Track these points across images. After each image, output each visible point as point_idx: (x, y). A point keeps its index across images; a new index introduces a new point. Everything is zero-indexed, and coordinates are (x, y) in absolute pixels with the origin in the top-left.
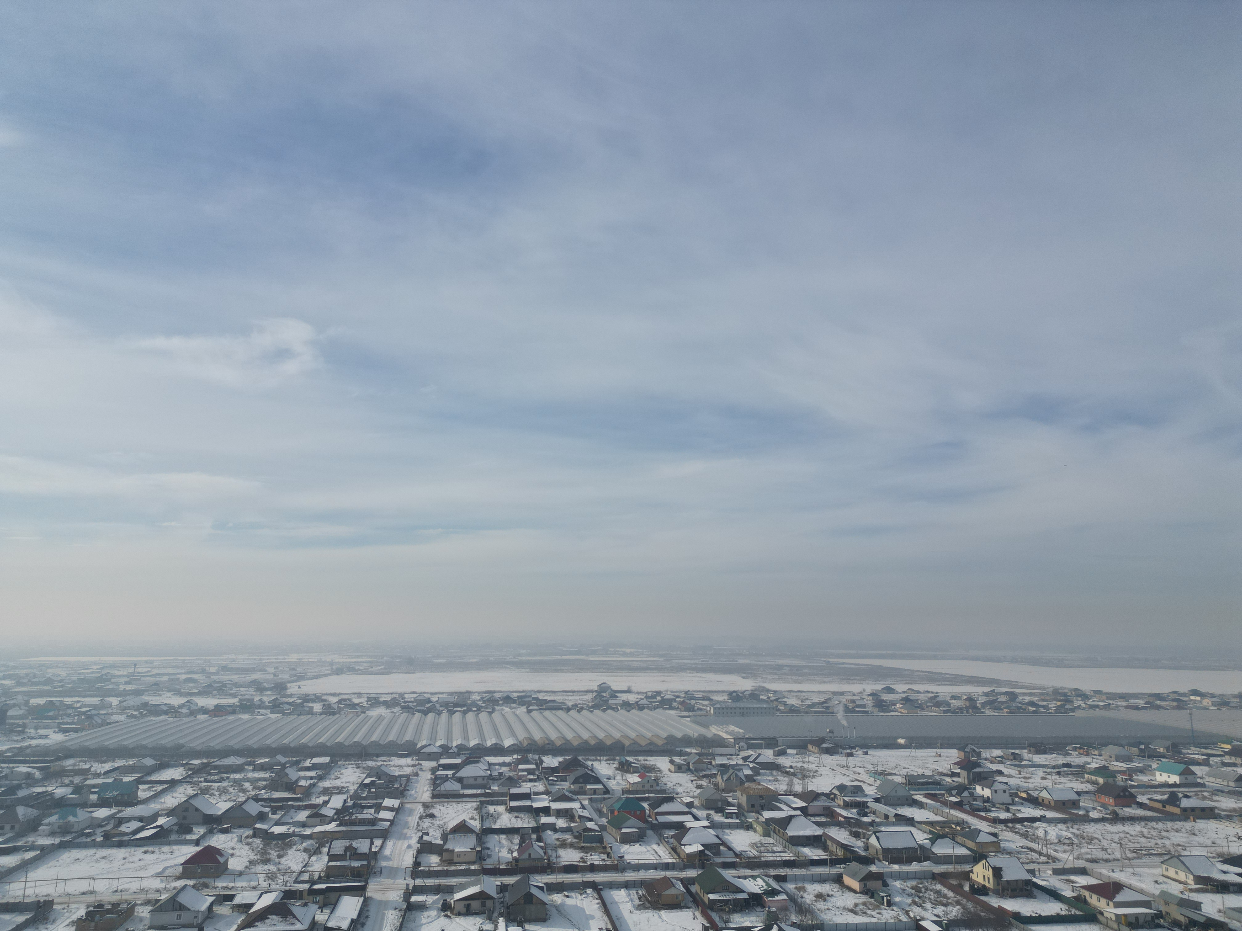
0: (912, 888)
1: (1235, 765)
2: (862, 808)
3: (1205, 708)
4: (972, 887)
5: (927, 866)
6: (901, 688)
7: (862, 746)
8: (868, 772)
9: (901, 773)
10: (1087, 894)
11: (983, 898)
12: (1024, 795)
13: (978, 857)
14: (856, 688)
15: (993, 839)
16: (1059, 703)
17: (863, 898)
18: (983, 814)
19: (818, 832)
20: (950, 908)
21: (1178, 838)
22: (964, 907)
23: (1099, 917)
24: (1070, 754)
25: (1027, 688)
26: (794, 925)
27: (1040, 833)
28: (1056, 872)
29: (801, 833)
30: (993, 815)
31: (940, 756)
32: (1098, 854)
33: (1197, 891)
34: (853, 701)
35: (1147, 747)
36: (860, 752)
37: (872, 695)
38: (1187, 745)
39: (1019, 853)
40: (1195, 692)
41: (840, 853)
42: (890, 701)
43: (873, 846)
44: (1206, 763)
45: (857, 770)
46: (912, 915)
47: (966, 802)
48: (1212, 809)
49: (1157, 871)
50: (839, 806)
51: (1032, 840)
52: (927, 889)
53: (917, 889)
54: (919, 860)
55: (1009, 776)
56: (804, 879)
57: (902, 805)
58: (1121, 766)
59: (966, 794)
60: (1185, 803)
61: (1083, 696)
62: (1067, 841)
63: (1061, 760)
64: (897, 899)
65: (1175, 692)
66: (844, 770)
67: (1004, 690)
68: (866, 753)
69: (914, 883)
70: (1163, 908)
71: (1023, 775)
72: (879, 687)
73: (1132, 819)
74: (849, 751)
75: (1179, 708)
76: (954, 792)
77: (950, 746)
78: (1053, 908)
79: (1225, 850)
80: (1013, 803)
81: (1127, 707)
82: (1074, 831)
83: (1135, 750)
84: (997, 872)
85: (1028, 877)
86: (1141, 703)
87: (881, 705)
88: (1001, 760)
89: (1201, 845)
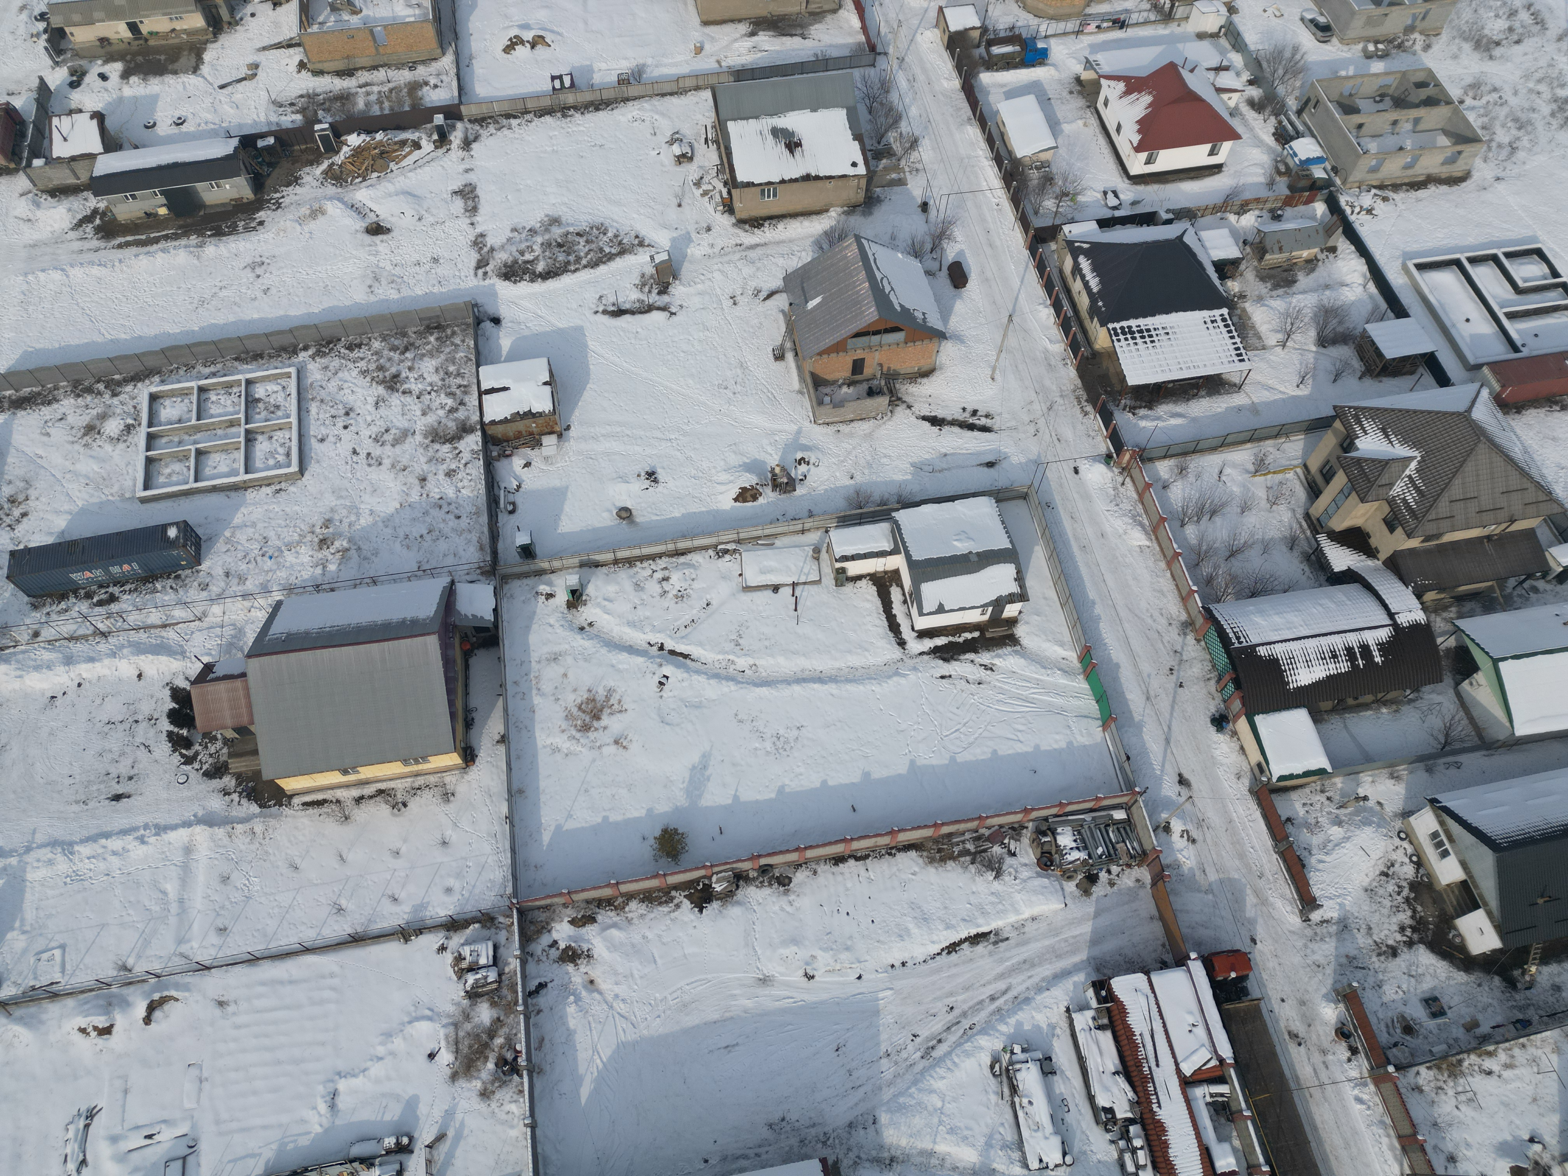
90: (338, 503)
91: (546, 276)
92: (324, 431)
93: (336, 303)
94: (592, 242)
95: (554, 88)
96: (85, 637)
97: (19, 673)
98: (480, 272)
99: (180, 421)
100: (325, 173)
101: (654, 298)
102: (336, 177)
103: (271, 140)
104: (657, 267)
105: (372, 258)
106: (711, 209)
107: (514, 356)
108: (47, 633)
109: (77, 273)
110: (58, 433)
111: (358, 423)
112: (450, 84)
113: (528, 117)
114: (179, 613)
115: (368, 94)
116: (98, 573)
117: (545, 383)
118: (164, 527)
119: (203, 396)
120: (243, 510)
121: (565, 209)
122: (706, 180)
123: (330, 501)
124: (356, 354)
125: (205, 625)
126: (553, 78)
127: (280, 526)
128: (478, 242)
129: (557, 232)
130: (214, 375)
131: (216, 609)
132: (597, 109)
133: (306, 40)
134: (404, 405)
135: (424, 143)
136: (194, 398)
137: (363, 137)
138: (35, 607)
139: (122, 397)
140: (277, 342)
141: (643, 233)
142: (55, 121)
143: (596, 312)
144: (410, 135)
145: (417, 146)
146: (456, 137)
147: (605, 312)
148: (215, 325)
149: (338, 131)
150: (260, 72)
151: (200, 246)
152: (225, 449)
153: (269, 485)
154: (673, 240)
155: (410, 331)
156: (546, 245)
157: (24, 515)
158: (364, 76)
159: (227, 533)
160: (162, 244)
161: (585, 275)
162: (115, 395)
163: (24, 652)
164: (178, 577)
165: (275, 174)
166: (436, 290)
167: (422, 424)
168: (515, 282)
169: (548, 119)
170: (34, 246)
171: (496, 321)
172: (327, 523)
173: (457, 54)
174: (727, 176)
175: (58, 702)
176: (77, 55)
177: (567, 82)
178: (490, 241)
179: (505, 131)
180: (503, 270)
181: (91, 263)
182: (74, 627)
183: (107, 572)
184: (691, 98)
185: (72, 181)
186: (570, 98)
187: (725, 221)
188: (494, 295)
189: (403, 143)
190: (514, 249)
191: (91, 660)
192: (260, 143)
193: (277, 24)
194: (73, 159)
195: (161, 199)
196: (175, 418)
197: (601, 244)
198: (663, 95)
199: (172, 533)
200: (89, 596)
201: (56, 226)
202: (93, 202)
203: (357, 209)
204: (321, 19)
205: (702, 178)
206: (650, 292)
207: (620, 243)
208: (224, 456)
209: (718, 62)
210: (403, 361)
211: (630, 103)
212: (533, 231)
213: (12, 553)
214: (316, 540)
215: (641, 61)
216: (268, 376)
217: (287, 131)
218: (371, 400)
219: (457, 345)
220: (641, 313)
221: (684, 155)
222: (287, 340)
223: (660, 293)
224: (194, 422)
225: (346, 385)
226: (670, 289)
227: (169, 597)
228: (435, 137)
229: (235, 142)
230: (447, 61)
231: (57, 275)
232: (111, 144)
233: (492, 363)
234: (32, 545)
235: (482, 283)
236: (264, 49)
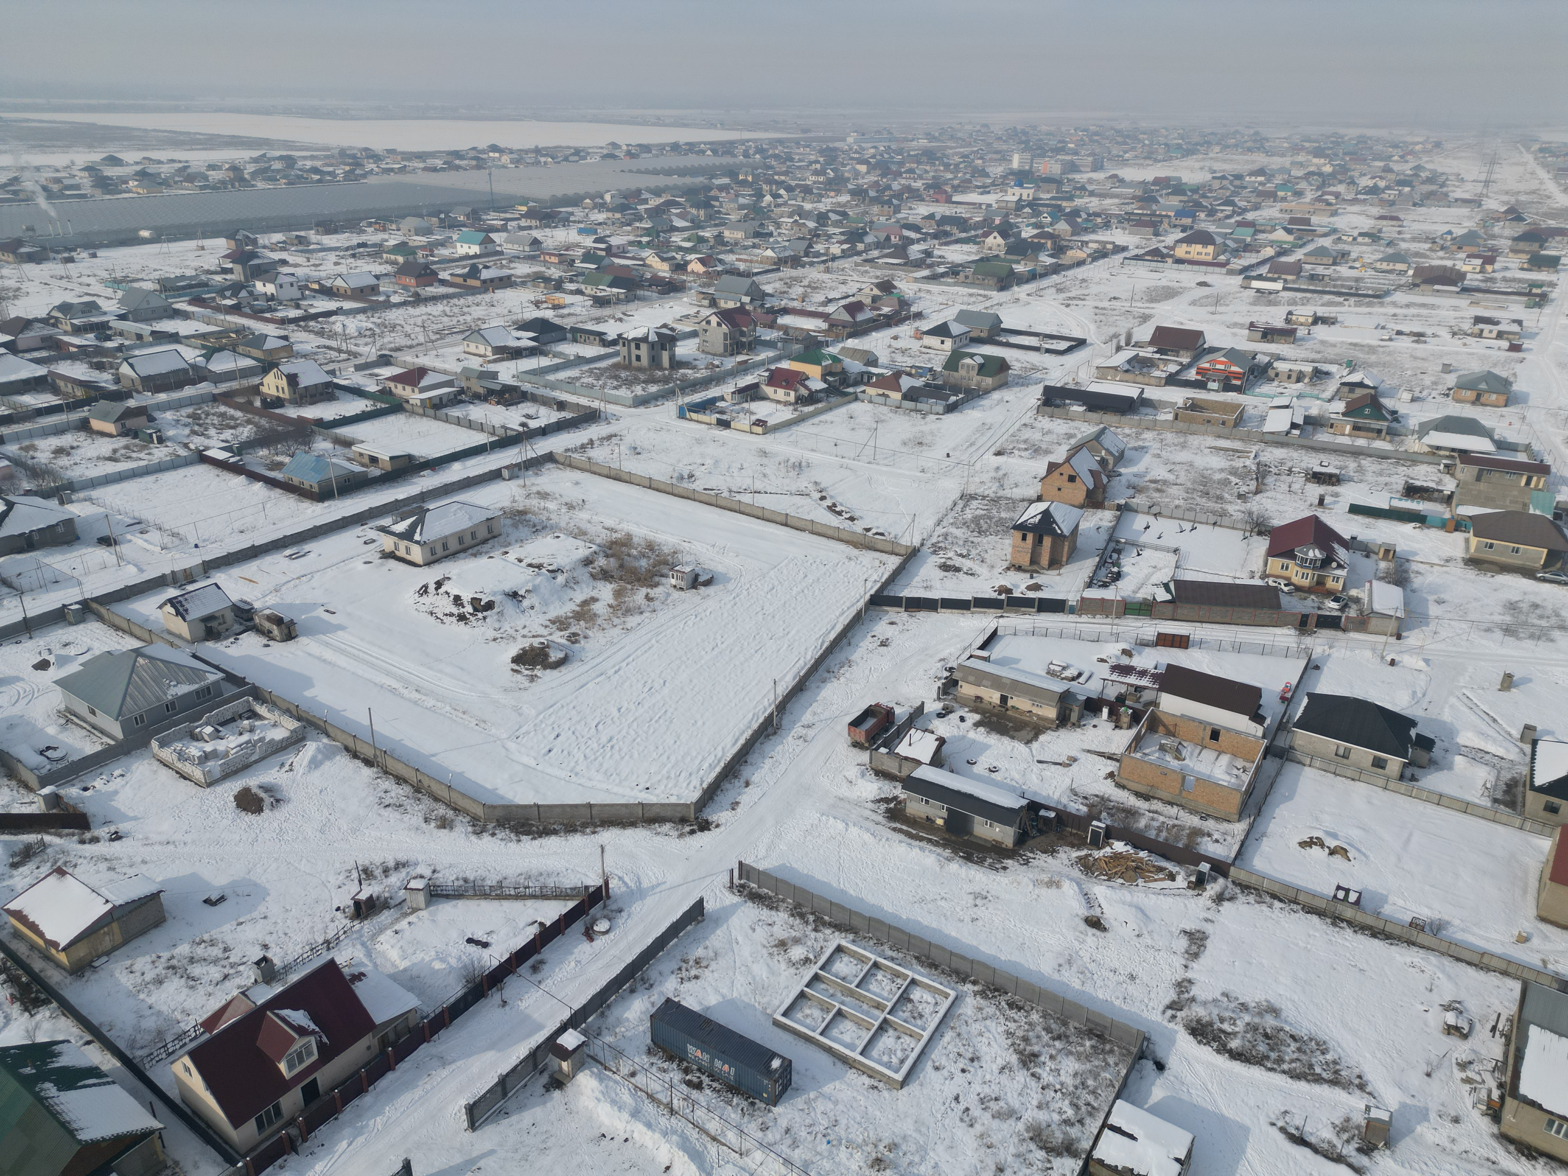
0: (188, 416)
1: (530, 228)
2: (102, 330)
3: (504, 167)
4: (264, 401)
5: (204, 387)
6: (131, 156)
7: (86, 247)
8: (103, 281)
9: (152, 277)
10: (392, 385)
11: (278, 411)
12: (316, 286)
13: (267, 366)
14: (58, 159)
15: (286, 343)
16: (347, 168)
17: (123, 441)
18: (268, 315)
19: (41, 371)
20: (241, 429)
21: (478, 312)
22: (256, 425)
23: (405, 405)
24: (364, 232)
25: (307, 149)
26: (28, 493)
27: (338, 328)
28: (359, 368)
29: (13, 377)
30: (280, 315)
31: (203, 248)
32: (402, 341)
33: (495, 361)
34: (58, 181)
35: (447, 215)
36: (85, 255)
37: (87, 169)
38: (486, 210)
39: (315, 353)
40: (494, 148)
41: (79, 393)
42: (118, 177)
43: (125, 376)
44: (504, 229)
45: (85, 280)
46: (192, 446)
47: (244, 303)
48: (509, 277)
49: (460, 348)
50: (66, 333)
51: (330, 337)
52: (207, 415)
53: (195, 417)
54: (193, 383)
55: (296, 266)
56: (31, 434)
57: (160, 318)
58: (421, 240)
59: (243, 294)
60: (485, 274)
61: (376, 157)
62: (368, 333)
63: (355, 240)
64: (171, 433)
65: (474, 149)
66: (64, 283)
67: (277, 154)
68: (94, 256)
69: (190, 410)
70: (464, 384)
71: (312, 262)
72: (96, 157)
73: (435, 299)
74: (66, 255)
75: (478, 167)
76: (228, 293)
77: (215, 234)
78: (359, 406)
79: (520, 317)
80: (304, 298)
81: (425, 169)
82: (375, 320)
83: (435, 220)
84: (292, 379)
85: (328, 378)
86: (439, 163)
87: (104, 184)
88: (283, 247)
89: (498, 315)
90: (914, 1135)
91: (1236, 1056)
92: (943, 1061)
93: (1023, 962)
94: (1305, 1052)
95: (1335, 896)
96: (658, 1102)
97: (600, 1096)
98: (1170, 1012)
99: (843, 979)
100: (1080, 859)
101: (1350, 1151)
102: (1087, 867)
103: (1052, 815)
104: (1369, 1121)
105: (1076, 943)
106: (1469, 1101)
107: (1158, 1111)
108: (640, 1080)
109: (854, 831)
110: (761, 934)
111: (976, 1075)
112: (1231, 845)
113: (1294, 907)
114: (731, 1137)
115: (1153, 819)
116: (706, 1057)
117: (1177, 1160)
118: (774, 1055)
119: (873, 971)
120: (837, 1083)
121: (1290, 1006)
122: (1476, 1067)
123: (907, 1127)
124: (1013, 1013)
125: (741, 1162)
126: (1339, 888)
127: (854, 1119)
128: (1183, 985)
129: (1270, 1022)
130: (892, 959)
131: (758, 1155)
132: (1374, 935)
133: (1126, 761)
134: (1025, 1086)
135: (1179, 878)
136: (866, 968)
137: (1129, 848)
138: (649, 1052)
139: (820, 935)
140: (956, 963)
141: (1369, 1076)
142: (913, 731)
143: (1273, 1124)
144: (1170, 866)
145: (1172, 877)
146: (1213, 889)
147: (1283, 1130)
148: (920, 923)
149: (1110, 834)
150: (1075, 765)
151: (949, 860)
152: (859, 1023)
153: (870, 1077)
154: (1403, 1106)
155: (1072, 1024)
156: (1252, 1028)
157: (696, 977)
158: (1157, 805)
159: (812, 1095)
160: (923, 844)
161: (1280, 1080)
162: (816, 930)
163: (616, 1082)
164: (753, 1104)
165: (1038, 840)
166: (1117, 1003)
167: (1032, 1115)
168: (1200, 1042)
169: (1315, 919)
170: (841, 799)
171: (1160, 1067)
172: (892, 1147)
173: (1251, 826)
174: (1507, 1078)
175: (604, 1142)
176: (956, 699)
177: (1353, 897)
178: (1195, 991)
179: (1264, 907)
180: (1194, 1024)
181: (868, 830)
182: (659, 1088)
183: (712, 1061)
184: (1493, 979)
185: (895, 771)
186: (1349, 913)
187: (1485, 1125)
188: (1172, 1042)
189: (1161, 869)
190: (1215, 1012)
191: (649, 1125)
192: (1042, 813)
193: (1109, 740)
194: (906, 759)
195: (944, 813)
196: (842, 975)
197: (1314, 1060)
198: (1458, 960)
199: (776, 1064)
200: (686, 1071)
201: (864, 795)
202: (898, 791)
203: (1089, 899)
204: (1147, 751)
205: (1470, 1063)
206: (1348, 1141)
207: (1336, 1072)
208: (854, 1028)
209: (1544, 962)
210: (1049, 1046)
211: (1416, 949)
212: (1244, 1007)
213: (668, 1000)
214: (874, 1155)
215: (1446, 918)
216: (930, 986)
217: (1070, 814)
218: (1000, 1062)
219: (1107, 1064)
220: (1326, 1156)
221: (1457, 1029)
222: (964, 967)
223: (1359, 1150)
224: (853, 986)
225: (987, 1034)
226: (1375, 1154)
227: (734, 1116)
228: (1193, 879)
229: (1024, 802)
230: (1240, 828)
231: (840, 826)
232: (937, 761)
233: (1133, 1103)
234: (683, 1003)
235: (1165, 1023)
236: (1089, 751)
